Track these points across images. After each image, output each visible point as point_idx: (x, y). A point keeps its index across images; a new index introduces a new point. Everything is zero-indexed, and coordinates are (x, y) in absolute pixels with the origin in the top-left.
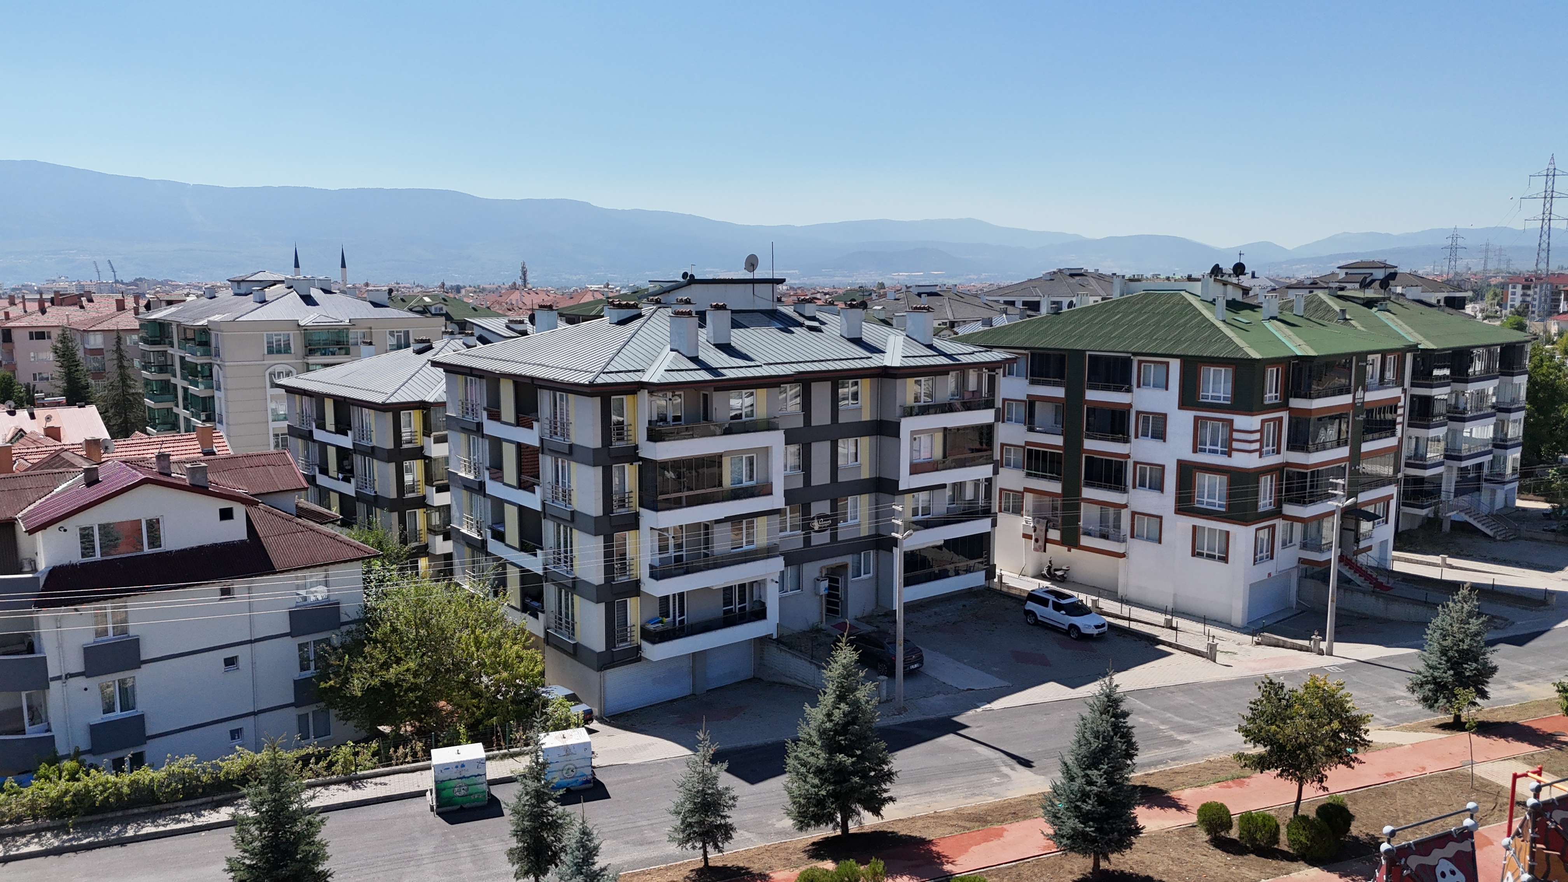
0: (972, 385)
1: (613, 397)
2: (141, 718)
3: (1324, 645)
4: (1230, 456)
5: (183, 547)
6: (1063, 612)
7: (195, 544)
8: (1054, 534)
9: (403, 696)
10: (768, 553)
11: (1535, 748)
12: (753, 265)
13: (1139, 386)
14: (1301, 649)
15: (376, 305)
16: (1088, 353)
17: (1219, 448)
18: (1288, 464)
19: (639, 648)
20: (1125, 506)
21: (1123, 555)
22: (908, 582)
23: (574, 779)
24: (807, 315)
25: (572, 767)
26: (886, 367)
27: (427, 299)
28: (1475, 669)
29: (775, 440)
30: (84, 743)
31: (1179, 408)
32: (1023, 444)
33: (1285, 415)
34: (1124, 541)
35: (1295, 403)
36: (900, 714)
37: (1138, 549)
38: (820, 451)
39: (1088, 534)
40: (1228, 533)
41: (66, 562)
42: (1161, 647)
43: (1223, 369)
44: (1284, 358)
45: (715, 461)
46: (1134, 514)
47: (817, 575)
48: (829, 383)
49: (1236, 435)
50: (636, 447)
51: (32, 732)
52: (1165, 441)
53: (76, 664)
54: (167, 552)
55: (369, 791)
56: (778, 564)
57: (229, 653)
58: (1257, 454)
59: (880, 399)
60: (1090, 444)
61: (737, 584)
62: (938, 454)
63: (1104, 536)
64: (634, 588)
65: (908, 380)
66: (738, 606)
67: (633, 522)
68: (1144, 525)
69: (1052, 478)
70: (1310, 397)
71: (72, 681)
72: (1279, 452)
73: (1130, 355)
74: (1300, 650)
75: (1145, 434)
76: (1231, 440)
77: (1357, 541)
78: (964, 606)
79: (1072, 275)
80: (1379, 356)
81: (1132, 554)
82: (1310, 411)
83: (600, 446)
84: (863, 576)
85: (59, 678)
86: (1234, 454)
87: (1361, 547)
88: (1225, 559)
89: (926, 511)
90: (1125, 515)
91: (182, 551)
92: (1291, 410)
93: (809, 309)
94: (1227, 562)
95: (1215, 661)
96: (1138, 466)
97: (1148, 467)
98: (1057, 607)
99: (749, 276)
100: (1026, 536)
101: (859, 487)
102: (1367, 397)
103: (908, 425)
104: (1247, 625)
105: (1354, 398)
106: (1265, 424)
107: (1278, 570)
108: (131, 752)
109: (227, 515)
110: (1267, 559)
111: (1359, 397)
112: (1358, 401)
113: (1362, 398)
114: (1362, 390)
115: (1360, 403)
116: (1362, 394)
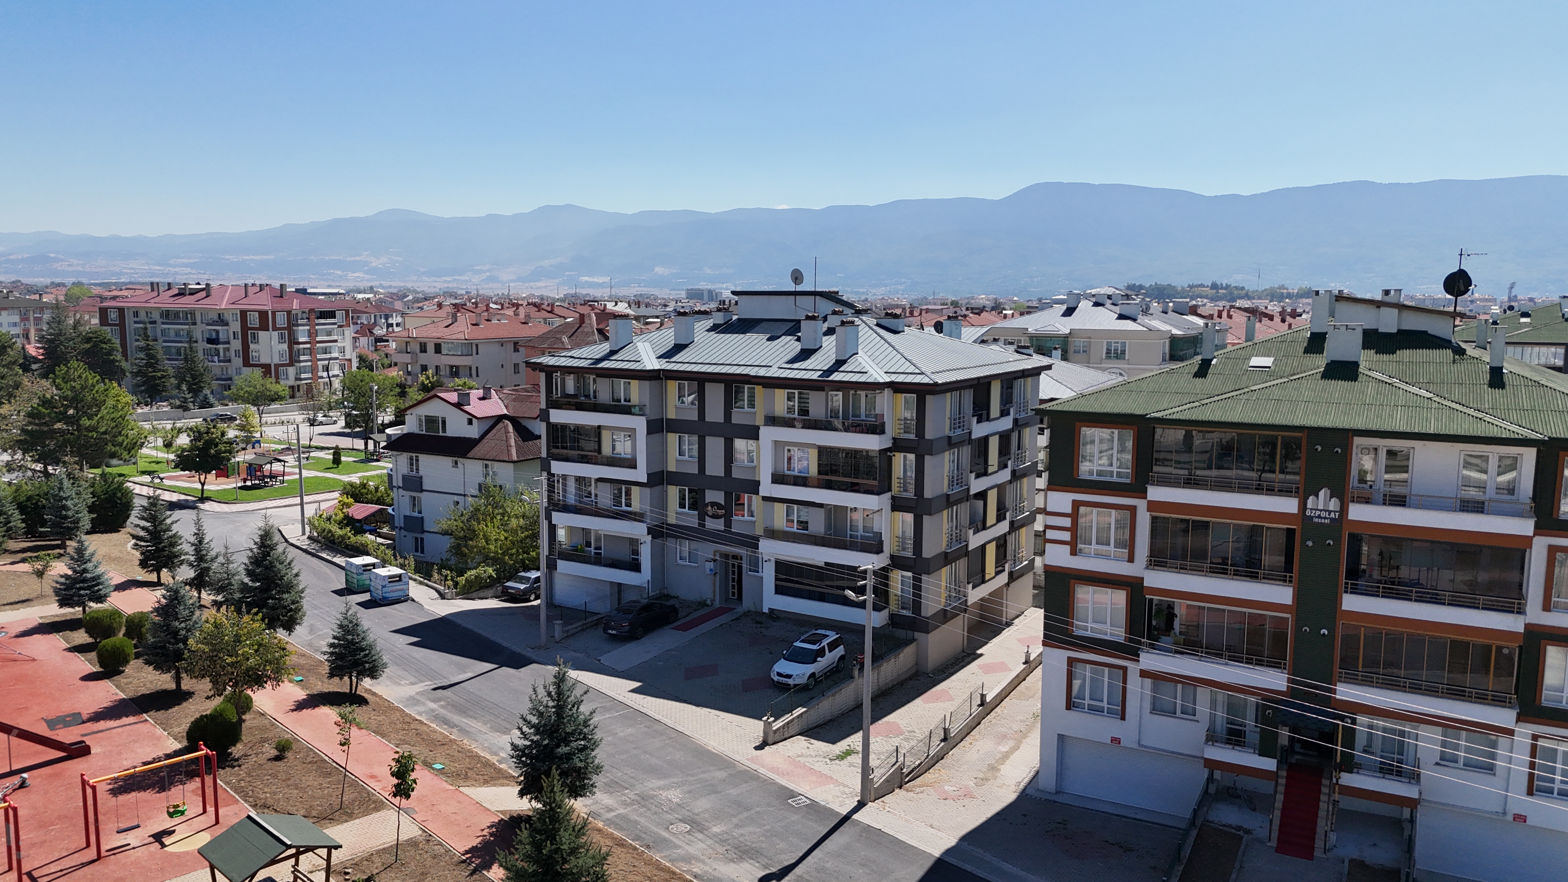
2: (424, 520)
7: (458, 436)
30: (402, 523)
33: (1141, 506)
41: (412, 431)
54: (447, 436)
57: (456, 498)
62: (814, 470)
71: (399, 490)
72: (1131, 559)
85: (395, 487)
91: (452, 437)
102: (1358, 512)
103: (768, 434)
104: (1057, 793)
105: (1303, 506)
106: (1082, 509)
107: (1142, 743)
108: (419, 536)
109: (470, 422)
110: (1105, 713)
111: (1321, 507)
112: (1318, 513)
113: (1335, 512)
114: (1331, 497)
115: (1325, 518)
116: (1334, 504)
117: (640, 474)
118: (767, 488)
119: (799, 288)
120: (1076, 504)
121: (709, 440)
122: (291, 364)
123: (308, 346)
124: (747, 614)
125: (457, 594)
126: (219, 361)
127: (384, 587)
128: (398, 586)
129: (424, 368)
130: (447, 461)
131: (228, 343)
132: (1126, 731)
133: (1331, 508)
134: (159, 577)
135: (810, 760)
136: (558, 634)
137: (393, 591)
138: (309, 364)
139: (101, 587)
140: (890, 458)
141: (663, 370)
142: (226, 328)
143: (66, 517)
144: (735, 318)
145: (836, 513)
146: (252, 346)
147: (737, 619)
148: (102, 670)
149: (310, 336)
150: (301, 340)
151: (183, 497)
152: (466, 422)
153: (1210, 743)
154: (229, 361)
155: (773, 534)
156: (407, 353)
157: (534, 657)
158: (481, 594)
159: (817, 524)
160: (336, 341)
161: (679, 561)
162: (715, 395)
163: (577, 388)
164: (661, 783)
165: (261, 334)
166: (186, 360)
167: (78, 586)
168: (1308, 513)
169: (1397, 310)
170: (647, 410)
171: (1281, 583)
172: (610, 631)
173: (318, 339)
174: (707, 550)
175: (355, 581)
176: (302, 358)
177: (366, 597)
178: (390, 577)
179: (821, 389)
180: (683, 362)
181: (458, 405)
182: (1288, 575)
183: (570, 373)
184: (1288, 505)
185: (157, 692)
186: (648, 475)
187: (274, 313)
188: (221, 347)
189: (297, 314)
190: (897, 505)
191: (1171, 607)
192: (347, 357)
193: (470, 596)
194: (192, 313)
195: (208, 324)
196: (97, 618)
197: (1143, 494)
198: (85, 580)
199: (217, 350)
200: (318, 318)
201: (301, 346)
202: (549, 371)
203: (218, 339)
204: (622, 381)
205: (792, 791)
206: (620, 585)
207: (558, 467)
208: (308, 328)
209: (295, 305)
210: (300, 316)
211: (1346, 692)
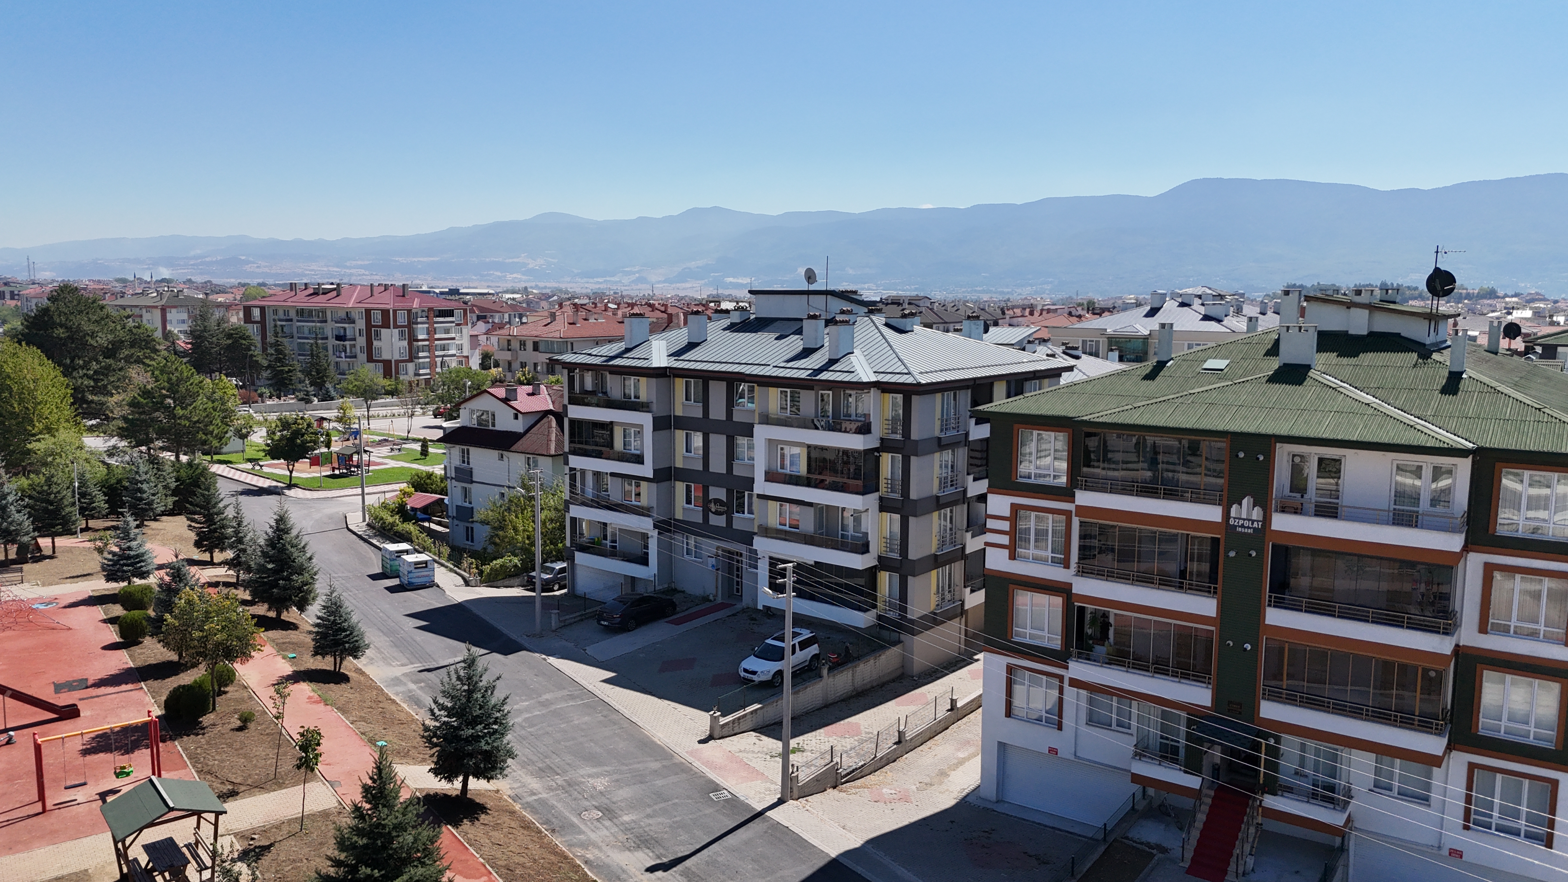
2: (472, 508)
7: (505, 430)
10: (646, 513)
41: (466, 425)
54: (494, 431)
57: (502, 490)
65: (772, 389)
72: (1067, 565)
84: (753, 570)
85: (449, 478)
89: (795, 523)
91: (498, 431)
102: (1282, 523)
103: (762, 433)
104: (997, 802)
105: (1227, 515)
106: (1022, 512)
107: (1078, 754)
108: (469, 525)
109: (516, 417)
110: (1044, 723)
111: (1244, 516)
112: (1241, 522)
113: (1258, 521)
114: (1254, 506)
115: (1248, 528)
116: (1257, 514)
117: (646, 470)
118: (761, 486)
119: (813, 287)
120: (1015, 508)
121: (713, 437)
122: (411, 360)
123: (427, 343)
124: (744, 610)
125: (482, 582)
126: (346, 357)
127: (409, 572)
128: (424, 572)
129: (523, 365)
130: (494, 454)
131: (354, 339)
132: (1062, 741)
133: (1254, 518)
134: (212, 557)
135: (750, 755)
136: (554, 624)
137: (418, 577)
138: (428, 360)
139: (143, 564)
140: (877, 459)
141: (670, 368)
142: (353, 325)
143: (141, 499)
144: (752, 317)
145: (824, 512)
146: (376, 343)
147: (733, 615)
148: (121, 640)
149: (428, 334)
150: (420, 337)
151: (274, 484)
152: (512, 416)
153: (1138, 758)
154: (355, 357)
155: (767, 532)
156: (509, 350)
157: (527, 645)
158: (507, 582)
159: (807, 522)
160: (453, 339)
161: (686, 556)
162: (718, 391)
163: (595, 385)
164: (595, 770)
165: (383, 331)
166: (312, 355)
167: (122, 562)
168: (1232, 522)
169: (1367, 312)
170: (654, 407)
171: (1206, 594)
172: (603, 623)
173: (437, 336)
174: (710, 546)
175: (388, 566)
176: (421, 354)
177: (395, 582)
178: (416, 563)
179: (811, 388)
180: (694, 361)
181: (506, 401)
182: (1213, 586)
183: (588, 370)
184: (1212, 513)
185: (164, 663)
186: (655, 471)
187: (395, 311)
188: (347, 343)
189: (417, 313)
190: (885, 506)
191: (1105, 615)
192: (465, 354)
193: (495, 584)
194: (323, 311)
195: (336, 322)
196: (130, 593)
197: (1071, 498)
198: (129, 557)
199: (344, 346)
200: (437, 316)
201: (420, 343)
202: (571, 367)
203: (345, 336)
204: (633, 378)
205: (718, 785)
206: (633, 578)
207: (576, 461)
208: (427, 326)
209: (416, 304)
210: (420, 314)
211: (1270, 710)
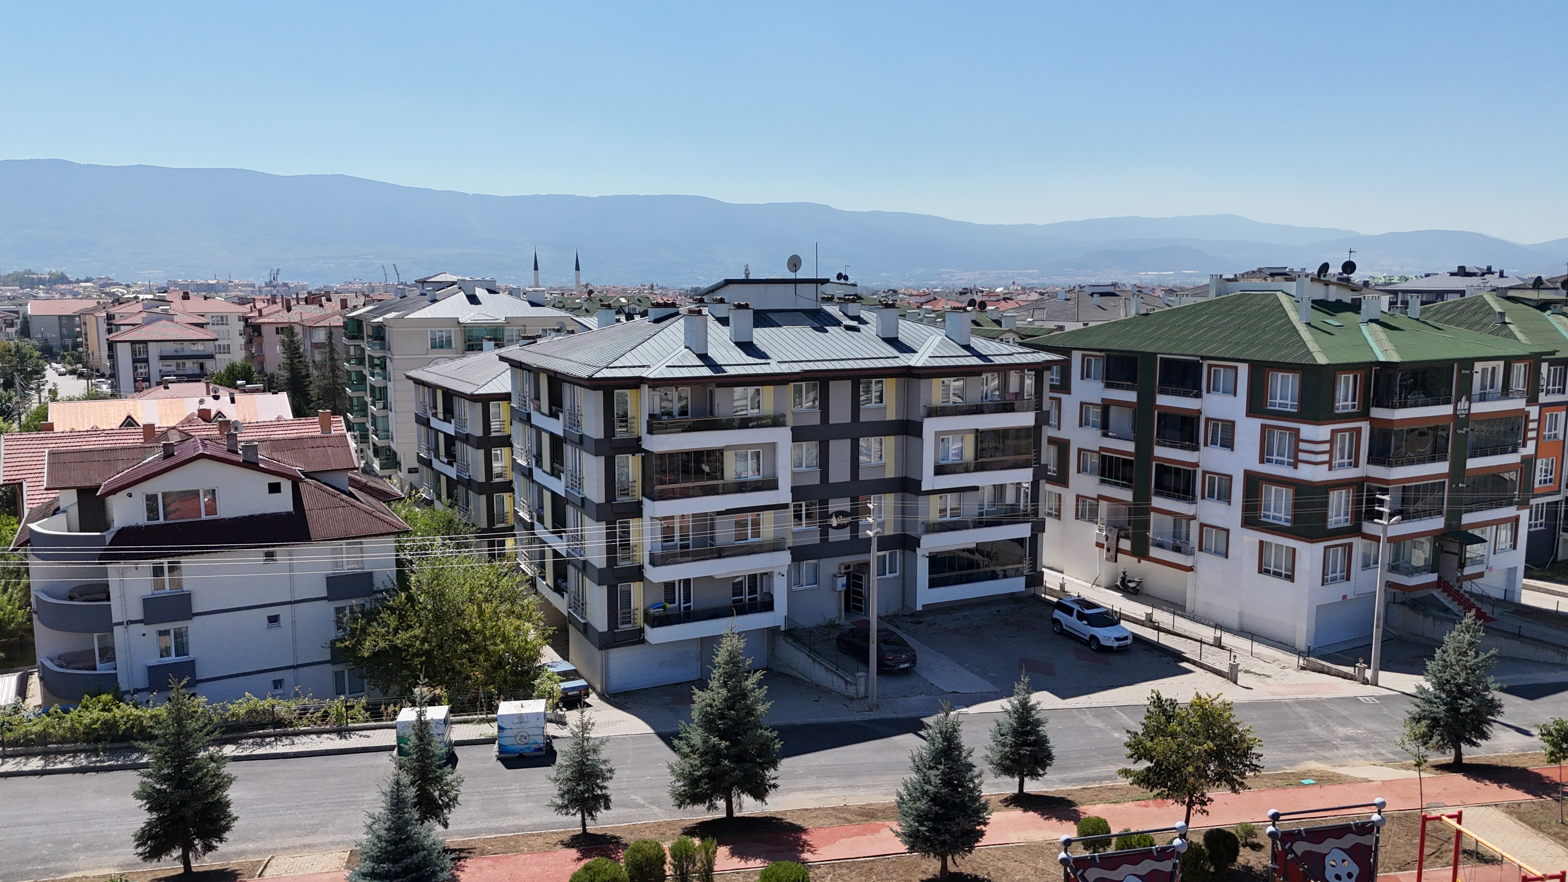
0: (1014, 387)
1: (616, 391)
2: (192, 663)
3: (1369, 674)
4: (1296, 468)
5: (236, 516)
6: (1085, 622)
7: (247, 514)
8: (1125, 544)
9: (410, 660)
10: (775, 547)
11: (1530, 797)
12: (795, 265)
13: (1208, 392)
14: (1345, 676)
15: (533, 304)
16: (1159, 356)
17: (1286, 459)
18: (1368, 479)
19: (642, 630)
20: (1194, 518)
21: (1190, 569)
22: (933, 584)
23: (528, 746)
24: (850, 314)
25: (525, 734)
26: (910, 367)
27: (623, 300)
28: (1472, 706)
29: (782, 436)
30: (141, 682)
31: (1247, 416)
32: (1098, 449)
33: (1365, 426)
34: (1192, 554)
35: (1377, 413)
36: (871, 710)
37: (1206, 562)
38: (840, 450)
39: (1160, 545)
40: (1294, 550)
41: (133, 523)
42: (1185, 665)
43: (1291, 375)
44: (1366, 363)
45: (715, 456)
46: (1202, 526)
47: (835, 571)
48: (849, 382)
49: (1302, 446)
50: (639, 439)
51: (102, 668)
52: (1232, 450)
53: (137, 613)
54: (221, 519)
55: (354, 741)
56: (785, 557)
57: (273, 611)
58: (1327, 466)
59: (907, 398)
60: (1160, 452)
61: (747, 574)
62: (969, 454)
63: (1177, 549)
64: (637, 573)
65: (934, 380)
66: (747, 597)
67: (636, 511)
68: (1212, 538)
69: (1124, 486)
70: (1394, 407)
71: (131, 626)
72: (1356, 465)
73: (1198, 359)
74: (1344, 678)
75: (1214, 442)
76: (1297, 450)
77: (1462, 566)
78: (998, 611)
79: (1272, 275)
80: (1501, 363)
81: (1201, 568)
82: (1391, 422)
83: (602, 437)
84: (888, 575)
85: (121, 624)
86: (1300, 465)
87: (1465, 573)
88: (1290, 578)
89: (955, 511)
90: (1194, 526)
91: (235, 518)
92: (1373, 421)
93: (853, 309)
94: (1293, 581)
95: (1236, 683)
96: (1207, 476)
97: (1217, 477)
98: (1081, 617)
99: (791, 276)
100: (1099, 545)
101: (883, 486)
102: (1474, 408)
104: (1314, 649)
105: (1455, 409)
106: (1335, 435)
107: (1356, 593)
109: (274, 488)
110: (1340, 580)
111: (1462, 408)
112: (1461, 412)
113: (1466, 410)
114: (1465, 401)
115: (1463, 414)
116: (1466, 405)
120: (1333, 432)
121: (834, 445)
132: (1349, 589)
152: (264, 487)
155: (931, 528)
162: (840, 393)
168: (1457, 413)
171: (1444, 460)
174: (831, 566)
182: (1447, 454)
184: (1449, 410)
211: (1467, 519)
